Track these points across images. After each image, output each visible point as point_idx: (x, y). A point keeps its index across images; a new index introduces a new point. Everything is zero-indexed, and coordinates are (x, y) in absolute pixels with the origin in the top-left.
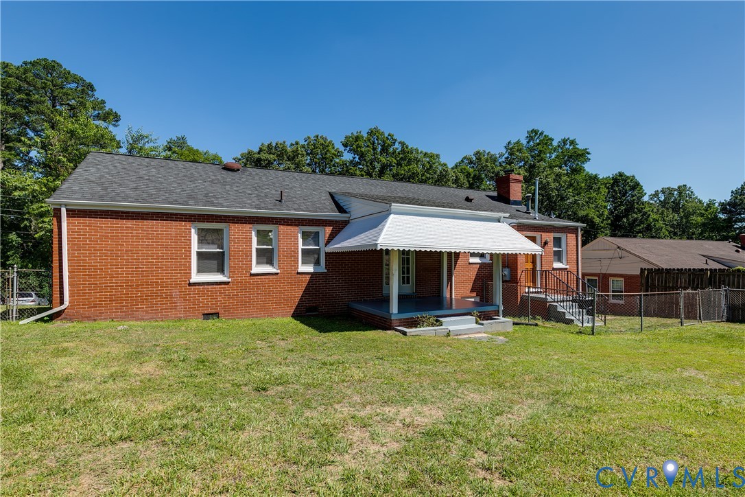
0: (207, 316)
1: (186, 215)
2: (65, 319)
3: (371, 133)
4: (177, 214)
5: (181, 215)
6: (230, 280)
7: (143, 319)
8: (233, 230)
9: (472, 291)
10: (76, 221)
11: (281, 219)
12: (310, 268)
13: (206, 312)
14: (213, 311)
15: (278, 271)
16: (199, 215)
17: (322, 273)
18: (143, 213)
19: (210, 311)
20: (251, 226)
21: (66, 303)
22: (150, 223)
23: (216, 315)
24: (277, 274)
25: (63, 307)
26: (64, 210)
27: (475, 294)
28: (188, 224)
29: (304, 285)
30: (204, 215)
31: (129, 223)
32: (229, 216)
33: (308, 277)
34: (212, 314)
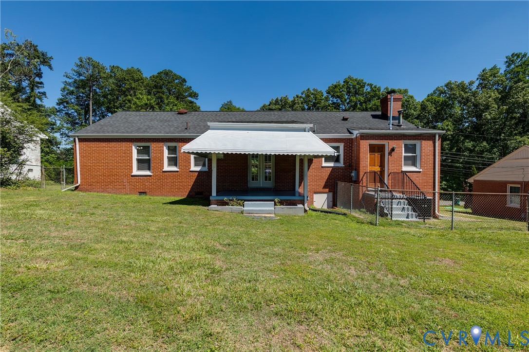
0: (141, 193)
1: (129, 139)
2: (79, 190)
3: (346, 82)
4: (125, 139)
5: (127, 139)
6: (152, 174)
7: (110, 193)
8: (153, 146)
9: (325, 187)
10: (83, 144)
11: (179, 139)
12: (198, 169)
13: (140, 191)
14: (144, 191)
15: (179, 170)
16: (136, 139)
17: (205, 172)
18: (110, 139)
19: (142, 191)
20: (163, 143)
21: (79, 183)
22: (113, 144)
23: (145, 193)
24: (178, 171)
25: (78, 185)
26: (77, 139)
27: (327, 190)
28: (130, 144)
29: (194, 179)
30: (138, 139)
31: (104, 144)
32: (151, 139)
33: (196, 174)
34: (143, 193)
